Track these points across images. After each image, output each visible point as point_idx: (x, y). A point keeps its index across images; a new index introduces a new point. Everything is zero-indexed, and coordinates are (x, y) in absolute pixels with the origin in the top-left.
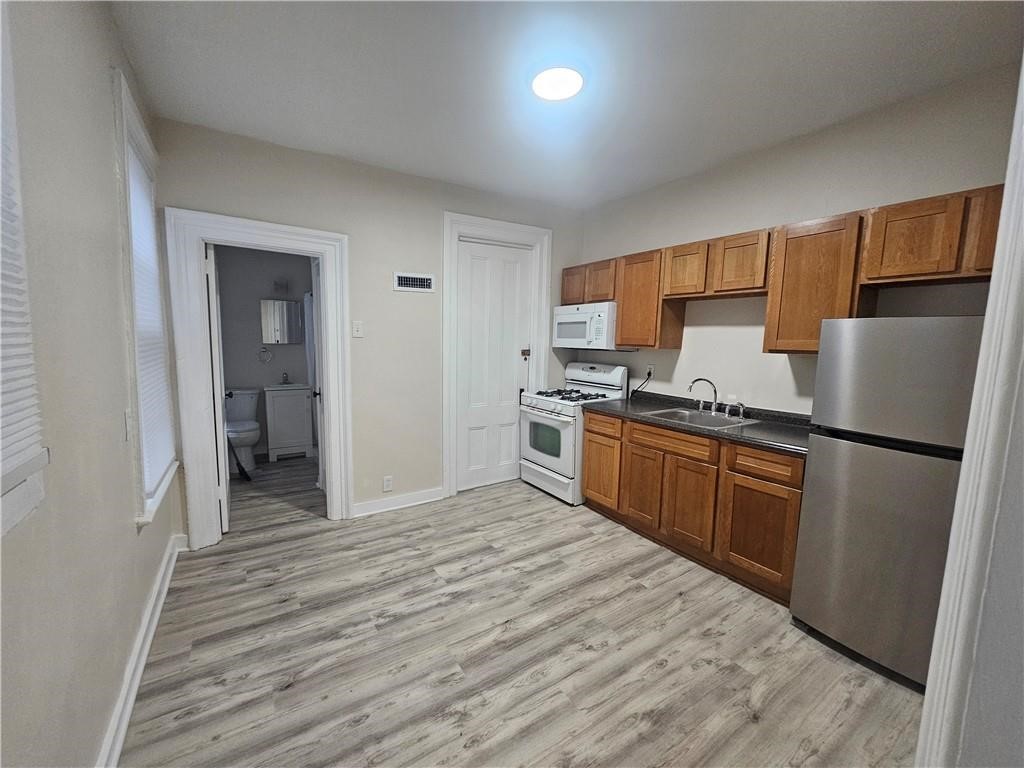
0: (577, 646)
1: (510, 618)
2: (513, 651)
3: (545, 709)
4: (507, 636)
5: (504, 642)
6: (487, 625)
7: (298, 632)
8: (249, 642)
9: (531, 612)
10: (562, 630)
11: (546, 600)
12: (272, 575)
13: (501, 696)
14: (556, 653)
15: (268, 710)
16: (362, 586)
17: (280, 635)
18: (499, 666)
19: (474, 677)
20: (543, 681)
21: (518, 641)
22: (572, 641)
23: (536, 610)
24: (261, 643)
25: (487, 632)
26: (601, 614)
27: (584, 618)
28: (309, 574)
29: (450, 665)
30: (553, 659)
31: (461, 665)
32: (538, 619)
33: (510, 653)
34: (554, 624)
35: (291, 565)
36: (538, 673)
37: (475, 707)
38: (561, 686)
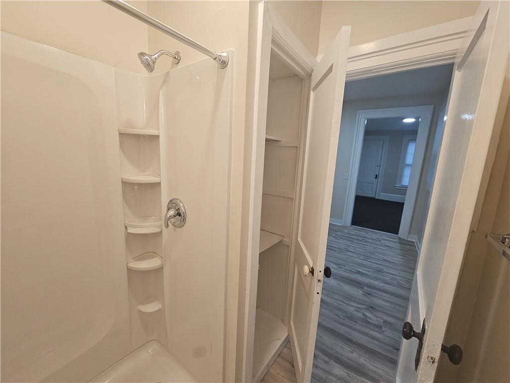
7: (370, 280)
8: (388, 287)
12: (368, 315)
15: (385, 270)
16: (336, 278)
17: (376, 283)
24: (384, 285)
28: (351, 300)
35: (355, 313)
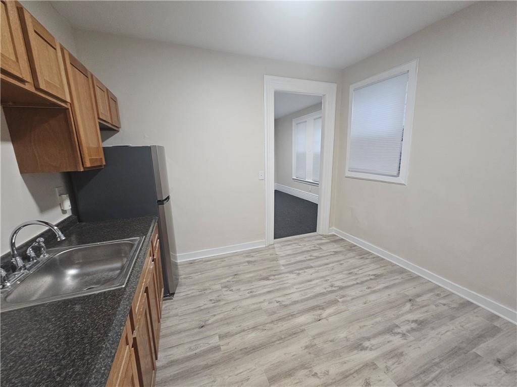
0: (284, 303)
1: (318, 323)
2: (315, 305)
3: (303, 285)
4: (319, 312)
5: (320, 309)
6: (331, 319)
9: (305, 325)
10: (288, 312)
11: (294, 333)
13: (318, 290)
14: (295, 302)
18: (320, 300)
19: (332, 297)
20: (302, 293)
21: (313, 308)
22: (286, 306)
23: (302, 326)
25: (330, 315)
26: (263, 318)
27: (274, 317)
29: (343, 302)
30: (297, 300)
31: (339, 301)
32: (301, 319)
33: (316, 304)
34: (293, 316)
36: (304, 296)
37: (328, 288)
38: (295, 290)
